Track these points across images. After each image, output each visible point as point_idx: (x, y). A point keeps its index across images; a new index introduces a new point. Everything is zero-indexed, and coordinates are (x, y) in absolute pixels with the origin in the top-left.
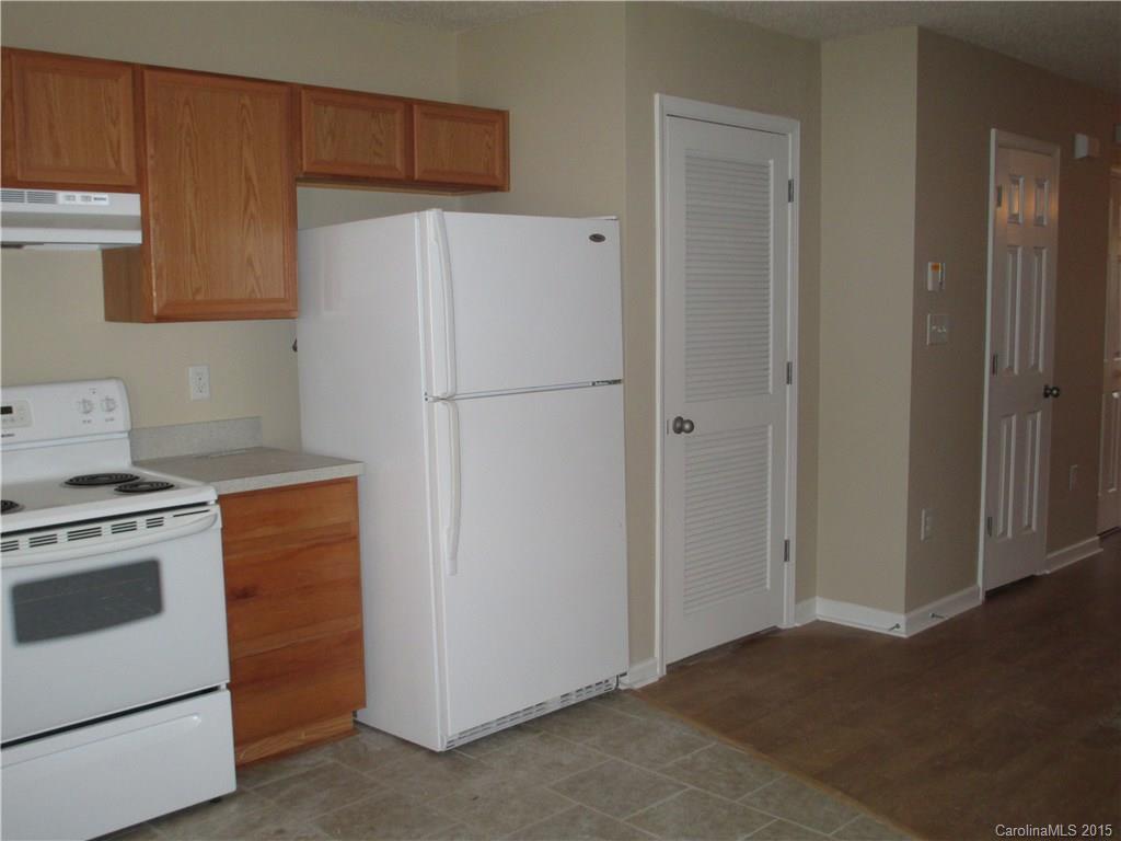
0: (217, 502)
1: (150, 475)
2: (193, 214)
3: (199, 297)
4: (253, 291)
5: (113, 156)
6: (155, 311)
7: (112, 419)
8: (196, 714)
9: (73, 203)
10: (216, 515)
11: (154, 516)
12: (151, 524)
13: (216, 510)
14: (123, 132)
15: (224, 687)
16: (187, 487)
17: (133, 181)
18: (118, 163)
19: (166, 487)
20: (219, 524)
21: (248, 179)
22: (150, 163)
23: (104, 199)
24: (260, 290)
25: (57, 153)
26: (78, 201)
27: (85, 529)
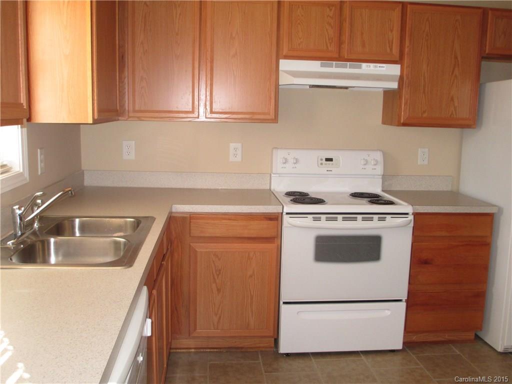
0: (413, 214)
1: (388, 197)
2: (426, 74)
3: (425, 115)
4: (452, 114)
5: (389, 47)
6: (402, 121)
7: (375, 169)
8: (388, 310)
9: (369, 68)
10: (411, 220)
11: (382, 216)
12: (380, 219)
13: (411, 217)
14: (395, 35)
15: (404, 300)
16: (400, 204)
17: (398, 59)
18: (391, 50)
19: (391, 203)
20: (412, 225)
21: (456, 58)
22: (407, 50)
23: (384, 67)
24: (456, 113)
25: (364, 46)
26: (372, 68)
27: (350, 216)
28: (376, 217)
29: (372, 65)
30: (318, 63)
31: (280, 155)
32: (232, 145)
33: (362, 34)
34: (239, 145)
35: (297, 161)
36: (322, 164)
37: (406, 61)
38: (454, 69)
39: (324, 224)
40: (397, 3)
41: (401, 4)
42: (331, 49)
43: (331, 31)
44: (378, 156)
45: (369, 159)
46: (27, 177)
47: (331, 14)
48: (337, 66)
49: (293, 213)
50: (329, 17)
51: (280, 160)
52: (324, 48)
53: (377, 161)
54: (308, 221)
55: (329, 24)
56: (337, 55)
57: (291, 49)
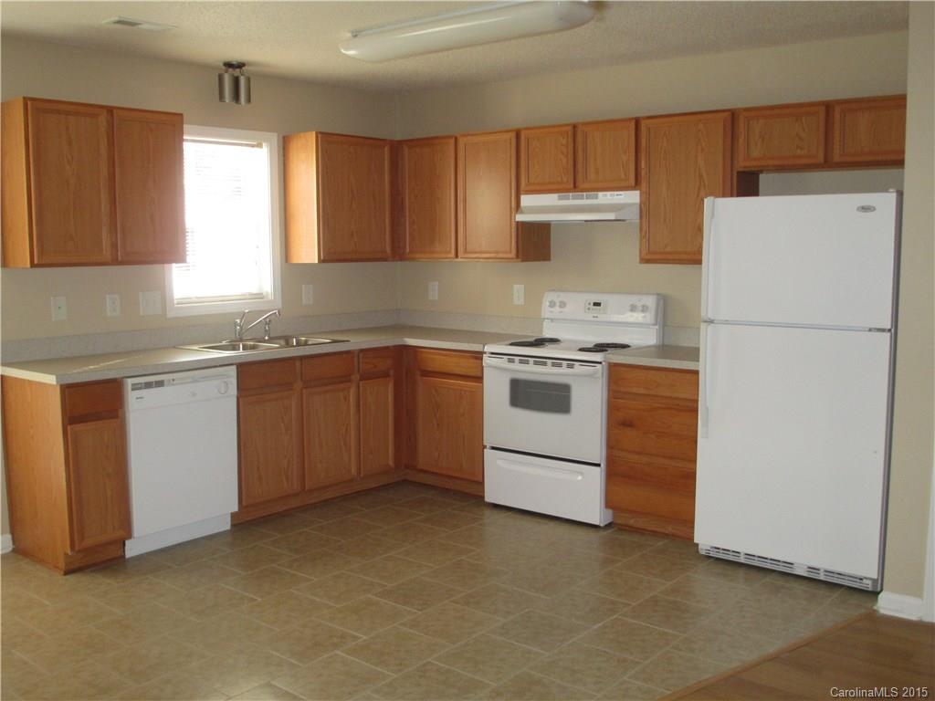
5: (623, 171)
6: (642, 256)
7: (645, 317)
11: (571, 362)
12: (568, 366)
17: (633, 184)
18: (626, 174)
22: (642, 173)
23: (621, 195)
25: (597, 172)
26: (609, 197)
27: (540, 361)
28: (565, 363)
29: (608, 193)
30: (555, 196)
31: (549, 297)
32: (516, 286)
33: (595, 160)
34: (524, 286)
35: (563, 305)
36: (589, 309)
37: (644, 185)
38: (699, 189)
39: (517, 366)
40: (630, 119)
41: (634, 121)
42: (565, 180)
43: (564, 161)
44: (650, 301)
45: (639, 305)
46: (279, 304)
47: (564, 142)
48: (574, 198)
49: (493, 353)
50: (563, 145)
51: (548, 304)
52: (559, 179)
53: (647, 308)
54: (503, 362)
55: (562, 153)
56: (572, 186)
57: (529, 183)
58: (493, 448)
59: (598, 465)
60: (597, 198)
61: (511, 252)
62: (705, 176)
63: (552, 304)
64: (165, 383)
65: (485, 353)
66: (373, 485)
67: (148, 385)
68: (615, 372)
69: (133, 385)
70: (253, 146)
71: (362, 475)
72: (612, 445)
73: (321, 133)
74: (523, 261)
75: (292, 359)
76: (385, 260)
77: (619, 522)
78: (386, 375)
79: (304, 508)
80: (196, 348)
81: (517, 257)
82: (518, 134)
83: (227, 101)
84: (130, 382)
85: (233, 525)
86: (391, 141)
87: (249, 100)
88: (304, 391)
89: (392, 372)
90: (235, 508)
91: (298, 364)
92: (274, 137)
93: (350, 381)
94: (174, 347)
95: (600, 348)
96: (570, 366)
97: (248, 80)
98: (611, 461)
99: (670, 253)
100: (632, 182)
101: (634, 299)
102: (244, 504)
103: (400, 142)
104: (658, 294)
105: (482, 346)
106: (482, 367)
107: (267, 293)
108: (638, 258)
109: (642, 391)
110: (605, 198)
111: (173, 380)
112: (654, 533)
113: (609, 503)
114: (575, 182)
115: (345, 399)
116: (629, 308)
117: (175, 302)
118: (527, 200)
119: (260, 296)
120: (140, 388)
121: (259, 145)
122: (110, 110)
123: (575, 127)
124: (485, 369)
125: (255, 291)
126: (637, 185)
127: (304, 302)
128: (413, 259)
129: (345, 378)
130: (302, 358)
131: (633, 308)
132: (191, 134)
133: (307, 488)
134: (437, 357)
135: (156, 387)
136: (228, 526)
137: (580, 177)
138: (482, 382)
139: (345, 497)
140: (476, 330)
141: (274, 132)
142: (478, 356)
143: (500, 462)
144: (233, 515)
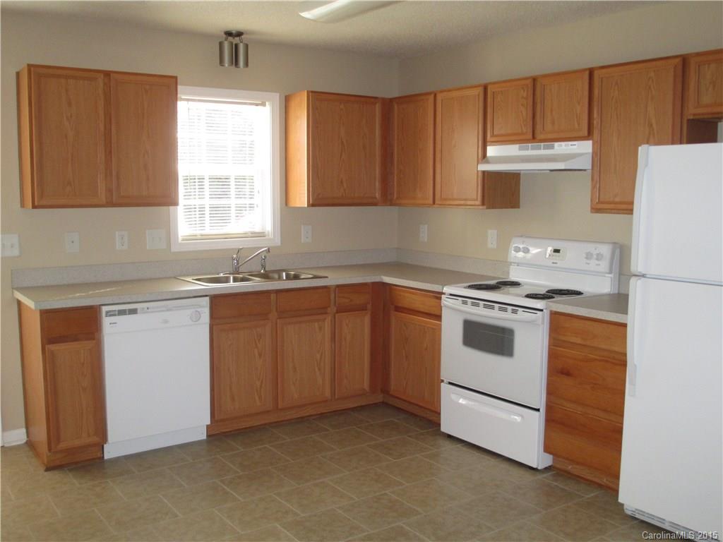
11: (515, 308)
15: (543, 410)
18: (579, 124)
21: (650, 124)
23: (576, 145)
25: (553, 123)
26: (564, 147)
27: (490, 304)
28: (510, 308)
29: (563, 144)
30: (516, 146)
32: (490, 232)
33: (552, 111)
34: (495, 231)
35: (526, 250)
36: (549, 255)
37: (596, 135)
38: (649, 138)
39: (469, 308)
40: (584, 70)
41: (587, 72)
42: (525, 131)
43: (524, 114)
44: (605, 250)
45: (595, 252)
46: (278, 242)
47: (525, 95)
48: (533, 149)
49: (451, 295)
50: (523, 97)
51: (513, 249)
52: (520, 131)
53: (602, 255)
54: (457, 303)
55: (522, 105)
56: (531, 136)
57: (493, 135)
58: (450, 383)
59: (538, 410)
60: (552, 147)
61: (477, 200)
62: (654, 126)
63: (518, 250)
64: (139, 311)
65: (444, 294)
66: (351, 405)
67: (122, 313)
68: (557, 321)
69: (107, 312)
70: (257, 105)
71: (336, 397)
72: (551, 391)
73: (312, 92)
74: (487, 208)
75: (268, 293)
76: (375, 204)
77: (558, 466)
78: (362, 308)
79: (278, 424)
80: (189, 279)
81: (483, 204)
82: (485, 88)
83: (227, 65)
84: (104, 309)
85: (208, 436)
86: (383, 99)
87: (246, 64)
88: (278, 320)
89: (369, 306)
90: (209, 422)
91: (273, 296)
92: (276, 97)
93: (326, 313)
94: (175, 278)
95: (551, 294)
96: (514, 312)
97: (247, 46)
98: (550, 408)
99: (621, 203)
100: (586, 133)
101: (591, 248)
102: (216, 418)
103: (391, 100)
104: (615, 243)
105: (441, 287)
106: (441, 307)
107: (268, 232)
108: (590, 208)
109: (578, 341)
110: (561, 148)
111: (148, 308)
112: (590, 483)
113: (547, 449)
114: (533, 134)
115: (320, 328)
116: (585, 255)
117: (180, 238)
118: (492, 151)
119: (261, 235)
120: (115, 315)
121: (263, 104)
122: (107, 74)
123: (534, 80)
124: (443, 309)
125: (257, 229)
126: (589, 136)
127: (302, 241)
128: (399, 205)
129: (323, 310)
130: (278, 292)
131: (589, 256)
132: (185, 94)
133: (280, 407)
134: (406, 295)
135: (129, 314)
136: (204, 437)
137: (539, 127)
138: (440, 320)
139: (322, 416)
140: (456, 270)
141: (276, 92)
142: (438, 296)
143: (453, 397)
144: (208, 427)
